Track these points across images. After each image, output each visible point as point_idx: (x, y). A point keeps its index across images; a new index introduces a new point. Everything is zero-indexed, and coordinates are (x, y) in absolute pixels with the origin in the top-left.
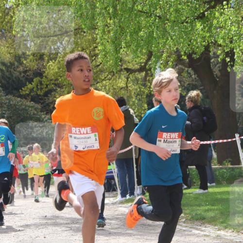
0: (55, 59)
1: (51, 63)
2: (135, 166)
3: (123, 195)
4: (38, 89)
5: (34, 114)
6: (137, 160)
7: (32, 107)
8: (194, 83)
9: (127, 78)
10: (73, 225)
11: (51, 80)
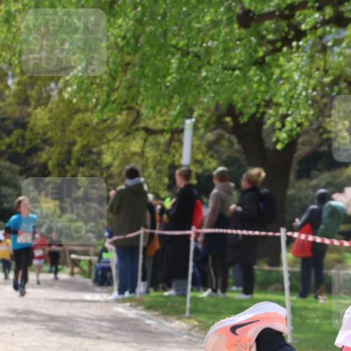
0: (46, 105)
1: (39, 110)
2: (141, 256)
3: (121, 291)
4: (18, 145)
5: (10, 178)
6: (145, 249)
7: (8, 168)
8: (236, 155)
9: (145, 141)
10: (52, 324)
11: (38, 134)
